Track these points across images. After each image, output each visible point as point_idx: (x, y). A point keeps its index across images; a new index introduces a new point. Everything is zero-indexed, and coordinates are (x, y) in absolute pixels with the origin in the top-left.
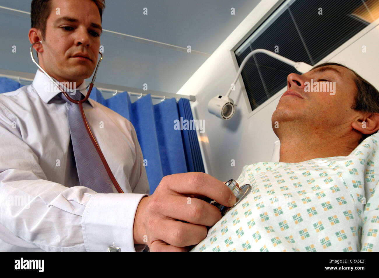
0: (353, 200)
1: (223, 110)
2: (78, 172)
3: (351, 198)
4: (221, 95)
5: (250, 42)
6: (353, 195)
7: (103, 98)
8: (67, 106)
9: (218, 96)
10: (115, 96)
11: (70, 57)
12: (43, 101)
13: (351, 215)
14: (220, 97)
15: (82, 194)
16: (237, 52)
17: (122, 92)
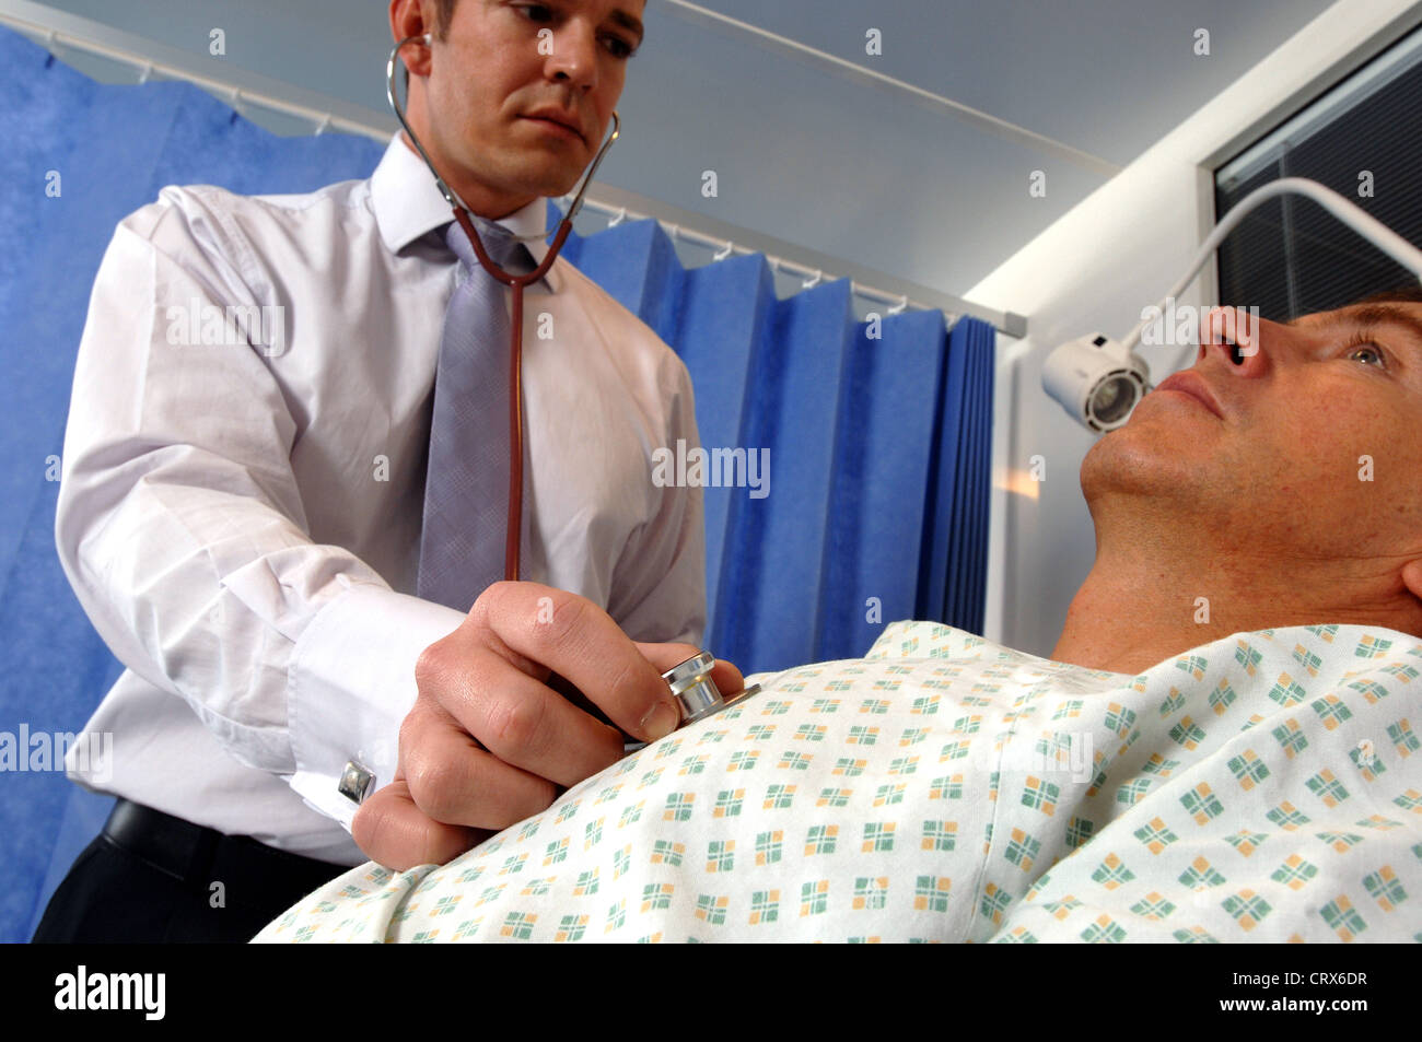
0: (981, 847)
1: (1096, 392)
2: (426, 504)
3: (984, 835)
4: (1104, 336)
5: (1285, 142)
6: (993, 830)
7: (677, 264)
8: (459, 273)
9: (1095, 336)
10: (720, 264)
11: (518, 114)
12: (384, 244)
13: (940, 897)
14: (1100, 342)
15: (324, 576)
16: (1224, 177)
17: (747, 252)
